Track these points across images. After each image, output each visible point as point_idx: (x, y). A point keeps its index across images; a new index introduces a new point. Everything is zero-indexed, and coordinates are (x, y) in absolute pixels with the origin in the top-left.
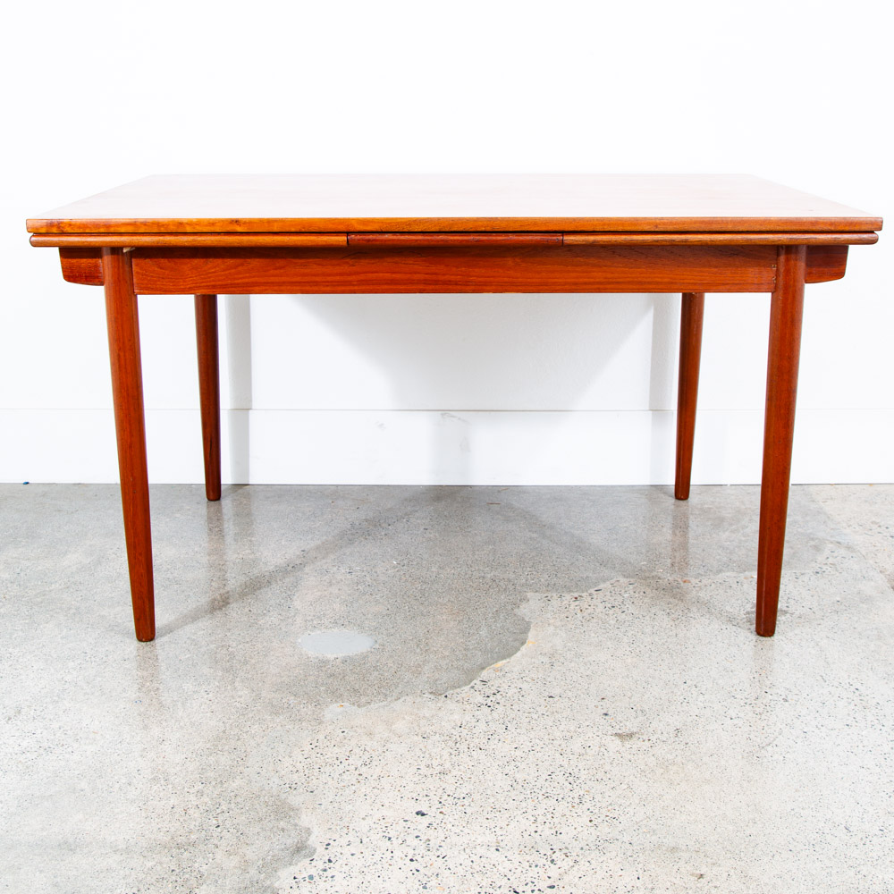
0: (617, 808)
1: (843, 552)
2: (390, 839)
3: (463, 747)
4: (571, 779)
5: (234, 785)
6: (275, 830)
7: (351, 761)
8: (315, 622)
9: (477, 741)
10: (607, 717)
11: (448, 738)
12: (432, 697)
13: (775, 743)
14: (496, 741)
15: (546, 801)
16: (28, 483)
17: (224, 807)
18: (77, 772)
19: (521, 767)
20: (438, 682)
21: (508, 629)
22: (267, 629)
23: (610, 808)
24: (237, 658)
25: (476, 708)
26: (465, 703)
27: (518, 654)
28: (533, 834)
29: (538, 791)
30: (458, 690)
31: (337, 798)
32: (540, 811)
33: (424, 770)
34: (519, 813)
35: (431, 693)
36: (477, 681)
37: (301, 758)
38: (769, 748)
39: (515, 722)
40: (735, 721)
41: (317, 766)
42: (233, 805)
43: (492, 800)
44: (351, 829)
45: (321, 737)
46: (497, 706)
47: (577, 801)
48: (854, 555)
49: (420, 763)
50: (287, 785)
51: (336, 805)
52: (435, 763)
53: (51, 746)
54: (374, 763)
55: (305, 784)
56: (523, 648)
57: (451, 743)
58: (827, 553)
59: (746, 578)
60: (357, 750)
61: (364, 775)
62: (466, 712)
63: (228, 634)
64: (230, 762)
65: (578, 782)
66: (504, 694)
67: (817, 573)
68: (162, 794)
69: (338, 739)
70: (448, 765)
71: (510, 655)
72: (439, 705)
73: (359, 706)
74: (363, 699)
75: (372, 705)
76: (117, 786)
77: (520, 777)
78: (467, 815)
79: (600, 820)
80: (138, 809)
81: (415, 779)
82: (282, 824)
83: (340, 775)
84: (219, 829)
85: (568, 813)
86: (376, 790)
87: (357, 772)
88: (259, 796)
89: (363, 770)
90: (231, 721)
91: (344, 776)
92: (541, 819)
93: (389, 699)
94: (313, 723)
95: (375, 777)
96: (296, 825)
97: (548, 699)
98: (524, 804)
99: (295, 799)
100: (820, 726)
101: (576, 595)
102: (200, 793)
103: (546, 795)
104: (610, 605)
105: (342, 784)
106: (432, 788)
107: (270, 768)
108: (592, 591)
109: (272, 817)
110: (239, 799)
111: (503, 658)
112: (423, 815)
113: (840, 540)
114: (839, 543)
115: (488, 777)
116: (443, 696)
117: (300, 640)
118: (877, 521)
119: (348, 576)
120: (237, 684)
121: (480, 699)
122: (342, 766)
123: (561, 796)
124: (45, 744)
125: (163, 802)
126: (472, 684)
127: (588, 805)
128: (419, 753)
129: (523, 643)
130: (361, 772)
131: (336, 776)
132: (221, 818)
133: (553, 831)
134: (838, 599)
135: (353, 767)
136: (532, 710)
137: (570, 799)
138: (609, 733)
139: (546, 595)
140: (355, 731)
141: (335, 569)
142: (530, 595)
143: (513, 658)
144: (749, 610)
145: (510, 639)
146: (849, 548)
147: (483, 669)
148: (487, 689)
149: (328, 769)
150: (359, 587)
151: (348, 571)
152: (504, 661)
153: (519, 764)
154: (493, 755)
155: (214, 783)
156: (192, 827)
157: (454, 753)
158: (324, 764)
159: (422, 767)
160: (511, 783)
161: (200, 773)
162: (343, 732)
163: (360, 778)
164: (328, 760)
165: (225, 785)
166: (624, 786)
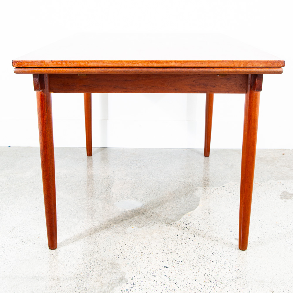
0: (239, 266)
2: (155, 276)
3: (179, 243)
4: (220, 255)
5: (96, 256)
6: (112, 272)
7: (138, 247)
8: (120, 197)
9: (184, 240)
10: (231, 233)
11: (173, 239)
12: (166, 224)
14: (191, 241)
15: (212, 263)
16: (10, 146)
17: (93, 264)
18: (37, 251)
19: (202, 251)
20: (168, 219)
21: (191, 200)
22: (103, 200)
23: (236, 266)
24: (93, 210)
25: (183, 229)
26: (179, 227)
27: (196, 209)
28: (208, 275)
29: (209, 259)
30: (175, 222)
31: (134, 261)
32: (210, 267)
34: (203, 267)
35: (166, 223)
36: (182, 219)
37: (119, 246)
39: (198, 234)
40: (280, 235)
41: (125, 249)
42: (96, 263)
43: (192, 262)
44: (140, 273)
45: (126, 239)
46: (190, 228)
47: (224, 263)
49: (164, 249)
50: (115, 256)
51: (134, 264)
52: (169, 248)
53: (27, 241)
54: (147, 248)
55: (122, 256)
56: (198, 207)
57: (175, 241)
59: (278, 183)
60: (140, 244)
61: (144, 253)
62: (179, 230)
63: (89, 201)
64: (93, 248)
65: (223, 256)
66: (193, 224)
68: (69, 259)
69: (133, 239)
71: (193, 210)
72: (169, 227)
73: (139, 227)
74: (141, 225)
75: (144, 227)
76: (52, 256)
77: (201, 254)
78: (183, 268)
79: (233, 270)
81: (162, 254)
82: (115, 270)
83: (135, 252)
84: (91, 272)
85: (221, 268)
86: (148, 258)
87: (141, 252)
88: (105, 260)
89: (143, 251)
90: (92, 233)
91: (136, 253)
92: (211, 270)
93: (150, 225)
94: (123, 234)
95: (148, 253)
96: (120, 271)
97: (209, 226)
98: (204, 264)
99: (119, 261)
101: (216, 188)
102: (83, 259)
103: (212, 261)
104: (229, 192)
105: (135, 256)
106: (169, 258)
107: (108, 250)
108: (222, 187)
109: (111, 268)
110: (98, 261)
111: (191, 211)
112: (167, 267)
115: (190, 254)
116: (170, 224)
117: (115, 204)
119: (131, 180)
120: (93, 219)
121: (184, 225)
122: (135, 249)
123: (218, 261)
124: (25, 241)
125: (70, 262)
126: (180, 220)
127: (228, 265)
128: (163, 245)
129: (198, 205)
131: (133, 253)
132: (92, 268)
133: (216, 274)
135: (139, 250)
136: (203, 230)
137: (221, 262)
138: (233, 238)
139: (204, 188)
140: (139, 237)
141: (126, 178)
142: (198, 188)
143: (195, 211)
144: (281, 194)
145: (193, 204)
147: (184, 214)
148: (186, 222)
149: (130, 250)
150: (135, 184)
151: (131, 179)
152: (191, 212)
153: (201, 249)
154: (191, 246)
155: (88, 255)
156: (81, 271)
157: (176, 245)
158: (128, 249)
159: (165, 250)
160: (198, 256)
161: (82, 252)
162: (134, 237)
163: (142, 254)
164: (129, 247)
165: (92, 256)
166: (241, 258)
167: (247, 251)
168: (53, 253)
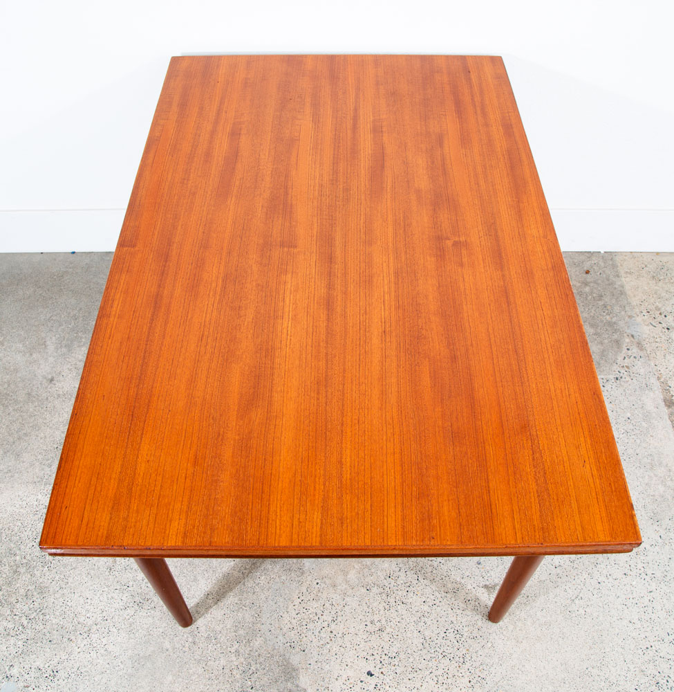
0: (485, 669)
1: (635, 350)
3: (392, 600)
4: (458, 637)
5: (257, 643)
7: (324, 616)
9: (400, 593)
10: (479, 566)
11: (382, 591)
13: (581, 595)
14: (412, 594)
15: (443, 661)
16: (74, 253)
17: (253, 668)
18: (161, 630)
19: (428, 623)
23: (481, 667)
29: (438, 649)
31: (319, 657)
32: (440, 672)
33: (370, 628)
34: (428, 673)
37: (293, 614)
38: (577, 601)
39: (423, 571)
40: (558, 570)
41: (304, 623)
42: (258, 666)
43: (411, 660)
45: (304, 589)
47: (462, 660)
48: (641, 353)
49: (367, 619)
50: (289, 644)
51: (319, 664)
52: (376, 618)
53: (141, 601)
54: (339, 619)
55: (299, 643)
57: (384, 596)
58: (625, 350)
60: (327, 605)
61: (334, 633)
64: (251, 619)
65: (463, 639)
67: (617, 379)
68: (215, 654)
69: (315, 592)
70: (383, 622)
76: (187, 645)
77: (427, 633)
78: (397, 675)
79: (475, 681)
80: (203, 669)
81: (365, 637)
83: (319, 632)
85: (456, 674)
86: (342, 649)
87: (329, 630)
88: (272, 656)
89: (333, 626)
90: (247, 571)
91: (322, 634)
92: (440, 680)
94: (298, 573)
95: (340, 635)
96: (297, 686)
98: (430, 663)
99: (295, 659)
100: (608, 576)
102: (238, 653)
103: (444, 654)
105: (322, 642)
106: (375, 646)
107: (277, 625)
109: (283, 678)
110: (262, 659)
112: (372, 675)
113: (634, 333)
114: (633, 336)
115: (409, 635)
118: (660, 305)
122: (319, 623)
123: (452, 655)
124: (137, 599)
125: (217, 662)
127: (468, 664)
128: (366, 608)
130: (332, 629)
131: (317, 634)
132: (253, 679)
134: (629, 415)
135: (326, 623)
137: (457, 659)
138: (481, 585)
140: (325, 583)
146: (639, 345)
149: (311, 626)
153: (426, 619)
154: (410, 610)
155: (244, 642)
156: (237, 689)
157: (387, 607)
158: (308, 621)
159: (368, 623)
160: (421, 641)
161: (235, 632)
162: (317, 583)
163: (332, 635)
164: (311, 616)
165: (251, 644)
166: (489, 645)
167: (501, 623)
168: (188, 637)
